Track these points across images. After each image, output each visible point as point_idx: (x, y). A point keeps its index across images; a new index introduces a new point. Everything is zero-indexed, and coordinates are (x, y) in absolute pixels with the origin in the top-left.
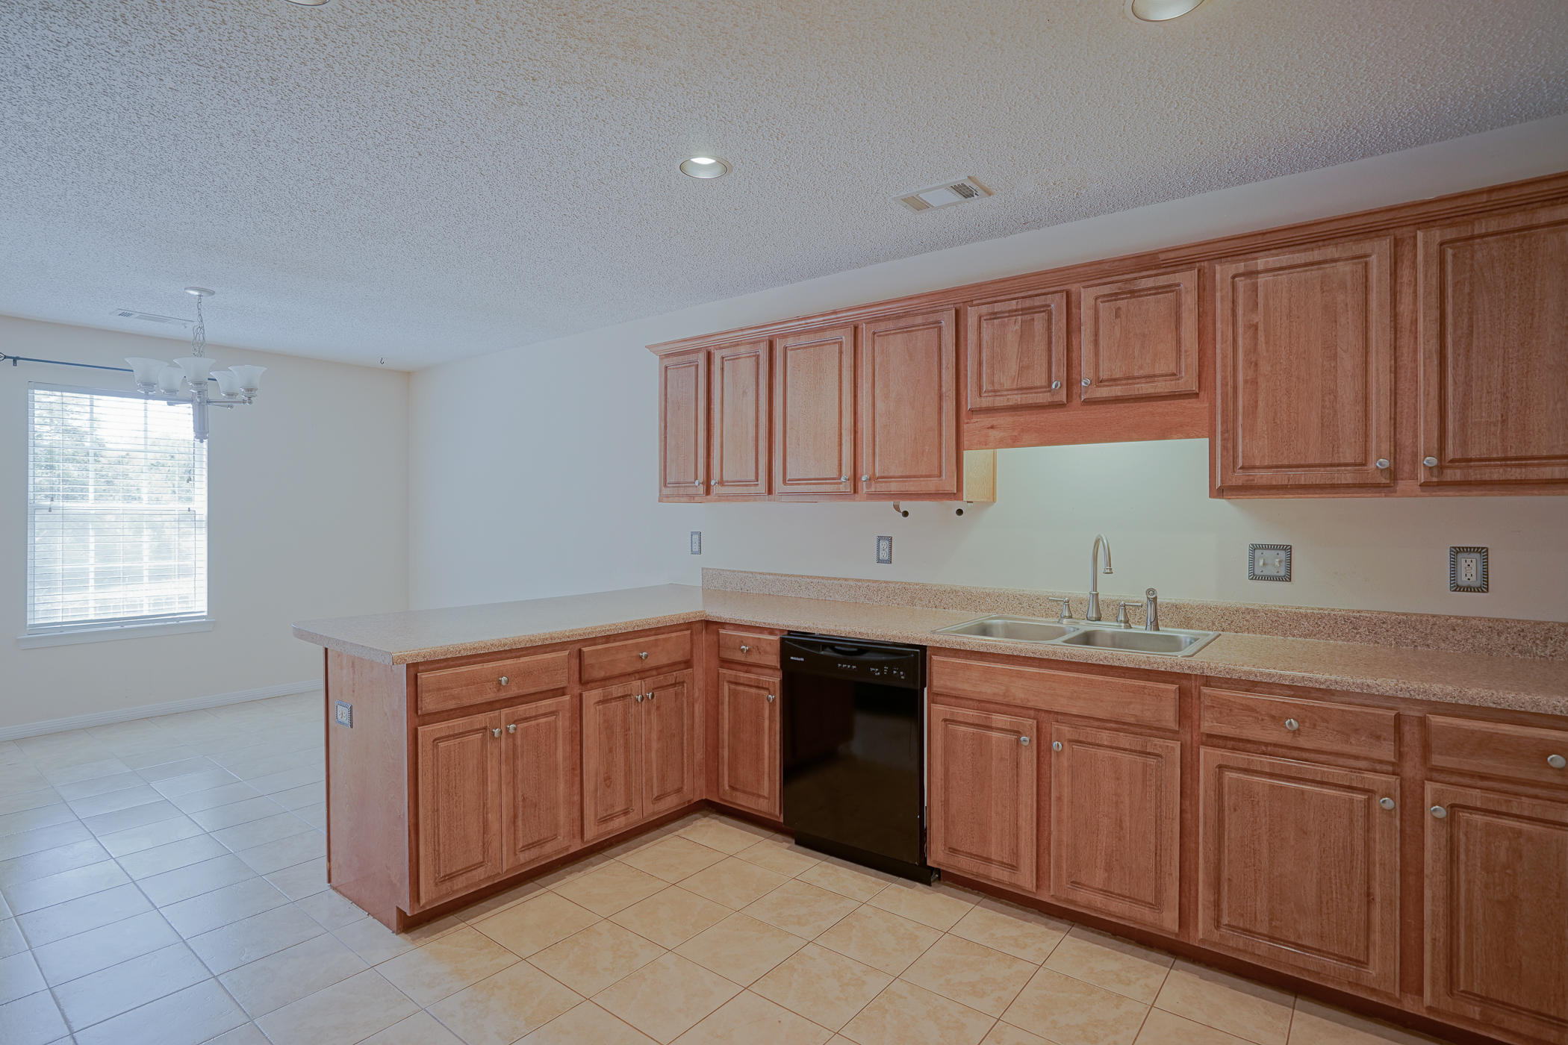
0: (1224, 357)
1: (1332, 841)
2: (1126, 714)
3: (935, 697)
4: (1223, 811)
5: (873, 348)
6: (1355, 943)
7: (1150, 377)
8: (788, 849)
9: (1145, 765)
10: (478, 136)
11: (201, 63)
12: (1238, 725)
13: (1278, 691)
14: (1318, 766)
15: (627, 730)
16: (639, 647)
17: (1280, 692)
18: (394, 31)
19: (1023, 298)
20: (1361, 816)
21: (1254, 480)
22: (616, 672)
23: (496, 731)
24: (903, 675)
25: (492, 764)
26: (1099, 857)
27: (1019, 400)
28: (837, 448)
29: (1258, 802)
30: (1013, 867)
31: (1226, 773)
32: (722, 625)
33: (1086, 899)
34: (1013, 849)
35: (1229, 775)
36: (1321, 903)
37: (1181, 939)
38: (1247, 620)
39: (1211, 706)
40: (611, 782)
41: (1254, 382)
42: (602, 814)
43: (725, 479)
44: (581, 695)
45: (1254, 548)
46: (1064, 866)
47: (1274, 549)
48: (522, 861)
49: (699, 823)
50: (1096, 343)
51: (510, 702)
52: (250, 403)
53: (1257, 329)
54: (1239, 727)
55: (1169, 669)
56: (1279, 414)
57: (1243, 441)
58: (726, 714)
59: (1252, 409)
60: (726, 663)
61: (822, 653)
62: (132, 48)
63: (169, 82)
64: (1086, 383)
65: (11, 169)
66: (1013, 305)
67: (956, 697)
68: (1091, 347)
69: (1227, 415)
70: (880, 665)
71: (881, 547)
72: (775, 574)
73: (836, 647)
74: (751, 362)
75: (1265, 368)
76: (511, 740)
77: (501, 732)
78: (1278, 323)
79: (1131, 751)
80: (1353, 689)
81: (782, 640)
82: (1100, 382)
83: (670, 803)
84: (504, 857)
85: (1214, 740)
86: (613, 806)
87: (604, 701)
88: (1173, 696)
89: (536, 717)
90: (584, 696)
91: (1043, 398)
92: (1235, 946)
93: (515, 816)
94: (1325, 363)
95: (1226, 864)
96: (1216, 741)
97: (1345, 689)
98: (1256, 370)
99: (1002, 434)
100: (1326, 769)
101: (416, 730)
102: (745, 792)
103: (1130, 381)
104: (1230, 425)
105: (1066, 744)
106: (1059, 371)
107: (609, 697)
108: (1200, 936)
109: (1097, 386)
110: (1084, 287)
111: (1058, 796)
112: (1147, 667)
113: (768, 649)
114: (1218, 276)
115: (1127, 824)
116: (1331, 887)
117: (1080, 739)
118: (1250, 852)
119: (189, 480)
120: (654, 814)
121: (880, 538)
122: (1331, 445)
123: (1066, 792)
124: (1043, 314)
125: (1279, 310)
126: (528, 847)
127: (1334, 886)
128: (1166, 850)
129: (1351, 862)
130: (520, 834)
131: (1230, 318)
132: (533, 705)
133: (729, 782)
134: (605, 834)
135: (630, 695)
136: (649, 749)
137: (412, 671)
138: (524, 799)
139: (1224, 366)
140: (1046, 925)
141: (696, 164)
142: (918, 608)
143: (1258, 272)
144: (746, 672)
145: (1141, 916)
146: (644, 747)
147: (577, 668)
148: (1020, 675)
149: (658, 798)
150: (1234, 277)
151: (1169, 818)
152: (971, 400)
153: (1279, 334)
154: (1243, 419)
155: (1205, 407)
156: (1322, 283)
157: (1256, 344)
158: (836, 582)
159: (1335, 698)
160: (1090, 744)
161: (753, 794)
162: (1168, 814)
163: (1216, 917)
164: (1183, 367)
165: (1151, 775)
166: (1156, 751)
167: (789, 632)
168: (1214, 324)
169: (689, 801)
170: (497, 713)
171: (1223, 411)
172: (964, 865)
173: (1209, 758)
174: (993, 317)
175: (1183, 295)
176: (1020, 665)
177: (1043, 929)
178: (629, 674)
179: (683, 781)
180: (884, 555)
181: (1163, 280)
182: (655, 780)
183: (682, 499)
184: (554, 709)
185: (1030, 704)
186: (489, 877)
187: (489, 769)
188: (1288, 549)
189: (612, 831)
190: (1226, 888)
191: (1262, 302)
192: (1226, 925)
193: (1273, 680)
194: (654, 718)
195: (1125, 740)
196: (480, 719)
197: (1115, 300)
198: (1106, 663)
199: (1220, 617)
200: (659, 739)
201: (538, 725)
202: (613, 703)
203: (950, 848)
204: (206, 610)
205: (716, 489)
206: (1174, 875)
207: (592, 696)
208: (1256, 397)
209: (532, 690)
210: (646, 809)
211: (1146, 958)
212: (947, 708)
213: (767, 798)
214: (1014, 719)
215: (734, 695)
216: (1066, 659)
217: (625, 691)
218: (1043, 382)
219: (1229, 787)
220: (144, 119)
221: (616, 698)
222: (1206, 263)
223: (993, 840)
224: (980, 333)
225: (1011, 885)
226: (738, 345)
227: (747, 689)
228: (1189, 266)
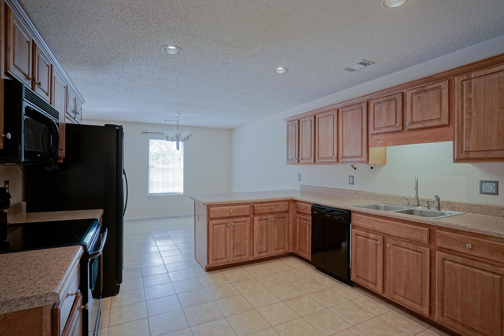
0: (458, 111)
1: (486, 292)
2: (411, 237)
3: (353, 227)
4: (445, 275)
5: (343, 116)
6: (496, 333)
7: (431, 120)
8: (313, 270)
9: (417, 255)
10: (222, 72)
11: (162, 68)
12: (450, 244)
13: (466, 234)
14: (480, 263)
15: (267, 229)
16: (271, 206)
17: (467, 234)
18: (195, 55)
19: (388, 96)
20: (498, 284)
21: (469, 156)
22: (264, 212)
23: (229, 224)
24: (343, 219)
25: (228, 233)
26: (402, 285)
27: (386, 130)
28: (332, 148)
29: (457, 273)
30: (376, 285)
31: (446, 261)
32: (298, 201)
33: (398, 299)
34: (375, 279)
35: (447, 262)
36: (482, 314)
37: (430, 318)
38: (478, 209)
39: (440, 237)
40: (262, 243)
41: (470, 120)
42: (259, 251)
43: (303, 158)
44: (253, 218)
45: (482, 182)
46: (391, 286)
47: (490, 182)
48: (236, 259)
49: (290, 259)
50: (412, 109)
51: (233, 217)
52: (188, 140)
53: (471, 100)
54: (450, 245)
55: (425, 223)
56: (480, 132)
57: (465, 142)
58: (298, 228)
59: (469, 130)
60: (299, 213)
61: (322, 211)
62: (151, 68)
63: (158, 73)
64: (408, 124)
65: (139, 94)
66: (384, 99)
67: (359, 227)
68: (410, 111)
69: (459, 133)
70: (337, 215)
71: (350, 179)
72: (320, 187)
73: (326, 209)
74: (309, 123)
75: (474, 114)
76: (233, 227)
77: (230, 225)
78: (480, 97)
79: (413, 250)
80: (494, 235)
81: (312, 206)
82: (412, 123)
83: (281, 252)
84: (231, 257)
85: (441, 249)
86: (262, 249)
87: (260, 220)
88: (426, 232)
89: (240, 222)
90: (254, 218)
91: (394, 129)
92: (449, 324)
93: (234, 248)
94: (499, 110)
95: (446, 294)
96: (443, 250)
97: (491, 235)
98: (471, 115)
99: (382, 142)
100: (484, 265)
101: (209, 222)
102: (302, 251)
103: (424, 122)
104: (460, 136)
105: (392, 245)
106: (399, 120)
107: (262, 219)
108: (436, 318)
109: (412, 124)
110: (408, 91)
111: (389, 262)
112: (418, 222)
113: (309, 209)
114: (456, 82)
115: (411, 275)
116: (486, 309)
117: (396, 244)
118: (454, 291)
119: (180, 160)
120: (275, 254)
121: (350, 176)
122: (502, 142)
123: (392, 261)
124: (394, 101)
125: (480, 92)
126: (237, 256)
127: (487, 309)
128: (424, 286)
129: (494, 301)
130: (235, 252)
131: (461, 97)
132: (239, 219)
133: (298, 248)
134: (260, 257)
135: (268, 219)
136: (274, 235)
137: (208, 207)
138: (237, 243)
139: (458, 114)
140: (387, 306)
141: (279, 69)
142: (361, 199)
143: (472, 78)
144: (303, 215)
145: (417, 308)
146: (272, 234)
147: (252, 210)
148: (378, 221)
149: (277, 249)
150: (462, 81)
151: (425, 275)
152: (371, 131)
153: (480, 101)
154: (465, 134)
155: (451, 130)
156: (498, 80)
157: (471, 105)
158: (337, 190)
159: (488, 238)
160: (400, 246)
161: (304, 252)
162: (425, 273)
163: (442, 313)
164: (443, 116)
165: (419, 259)
166: (421, 251)
167: (314, 204)
168: (455, 99)
169: (287, 252)
170: (229, 220)
171: (457, 131)
172: (360, 282)
173: (439, 255)
174: (378, 103)
175: (443, 90)
176: (378, 218)
177: (385, 307)
178: (268, 213)
179: (285, 246)
180: (351, 182)
181: (435, 85)
182: (276, 244)
183: (292, 164)
184: (245, 221)
185: (381, 231)
186: (227, 262)
187: (227, 234)
188: (497, 183)
189: (262, 256)
190: (446, 303)
191: (473, 89)
192: (445, 316)
193: (463, 229)
194: (276, 226)
195: (411, 246)
196: (225, 221)
197: (418, 94)
198: (404, 219)
199: (466, 207)
200: (277, 233)
201: (241, 224)
202: (263, 221)
203: (357, 275)
204: (183, 192)
205: (301, 161)
206: (427, 295)
207: (256, 218)
208: (471, 125)
209: (239, 215)
210: (272, 252)
211: (419, 323)
212: (356, 230)
213: (307, 254)
214: (376, 236)
215: (300, 222)
216: (392, 217)
217: (266, 218)
218: (394, 124)
219: (447, 267)
220: (156, 81)
221: (264, 220)
222: (452, 77)
223: (369, 275)
224: (374, 109)
225: (375, 290)
226: (306, 117)
227: (303, 220)
228: (446, 79)
